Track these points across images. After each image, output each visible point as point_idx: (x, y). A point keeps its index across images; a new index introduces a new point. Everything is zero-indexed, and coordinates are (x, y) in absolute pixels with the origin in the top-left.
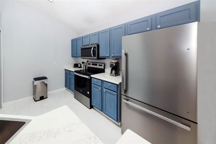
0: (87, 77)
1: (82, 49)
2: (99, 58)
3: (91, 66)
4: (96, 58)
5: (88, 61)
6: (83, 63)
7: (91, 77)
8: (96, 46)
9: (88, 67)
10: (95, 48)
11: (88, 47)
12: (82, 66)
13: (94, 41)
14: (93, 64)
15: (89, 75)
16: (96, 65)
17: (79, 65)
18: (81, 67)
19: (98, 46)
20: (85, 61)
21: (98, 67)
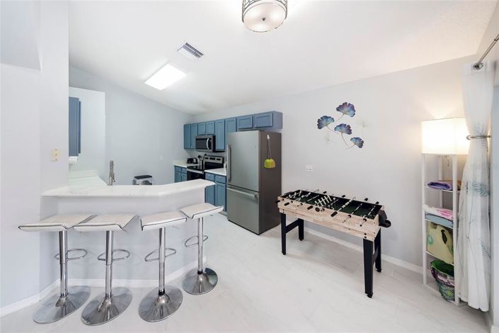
0: (201, 172)
1: (197, 139)
2: (214, 151)
3: (209, 161)
4: (211, 150)
5: (205, 155)
6: (199, 157)
7: (205, 173)
8: (211, 137)
9: (206, 163)
10: (210, 139)
11: (203, 137)
12: (198, 161)
13: (211, 131)
14: (211, 159)
15: (202, 170)
16: (214, 159)
17: (195, 160)
18: (197, 163)
19: (214, 137)
20: (202, 154)
21: (216, 161)
